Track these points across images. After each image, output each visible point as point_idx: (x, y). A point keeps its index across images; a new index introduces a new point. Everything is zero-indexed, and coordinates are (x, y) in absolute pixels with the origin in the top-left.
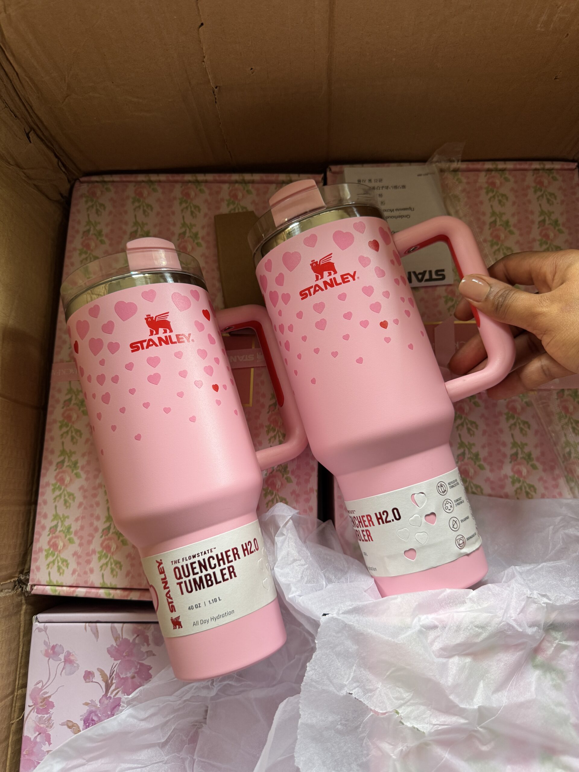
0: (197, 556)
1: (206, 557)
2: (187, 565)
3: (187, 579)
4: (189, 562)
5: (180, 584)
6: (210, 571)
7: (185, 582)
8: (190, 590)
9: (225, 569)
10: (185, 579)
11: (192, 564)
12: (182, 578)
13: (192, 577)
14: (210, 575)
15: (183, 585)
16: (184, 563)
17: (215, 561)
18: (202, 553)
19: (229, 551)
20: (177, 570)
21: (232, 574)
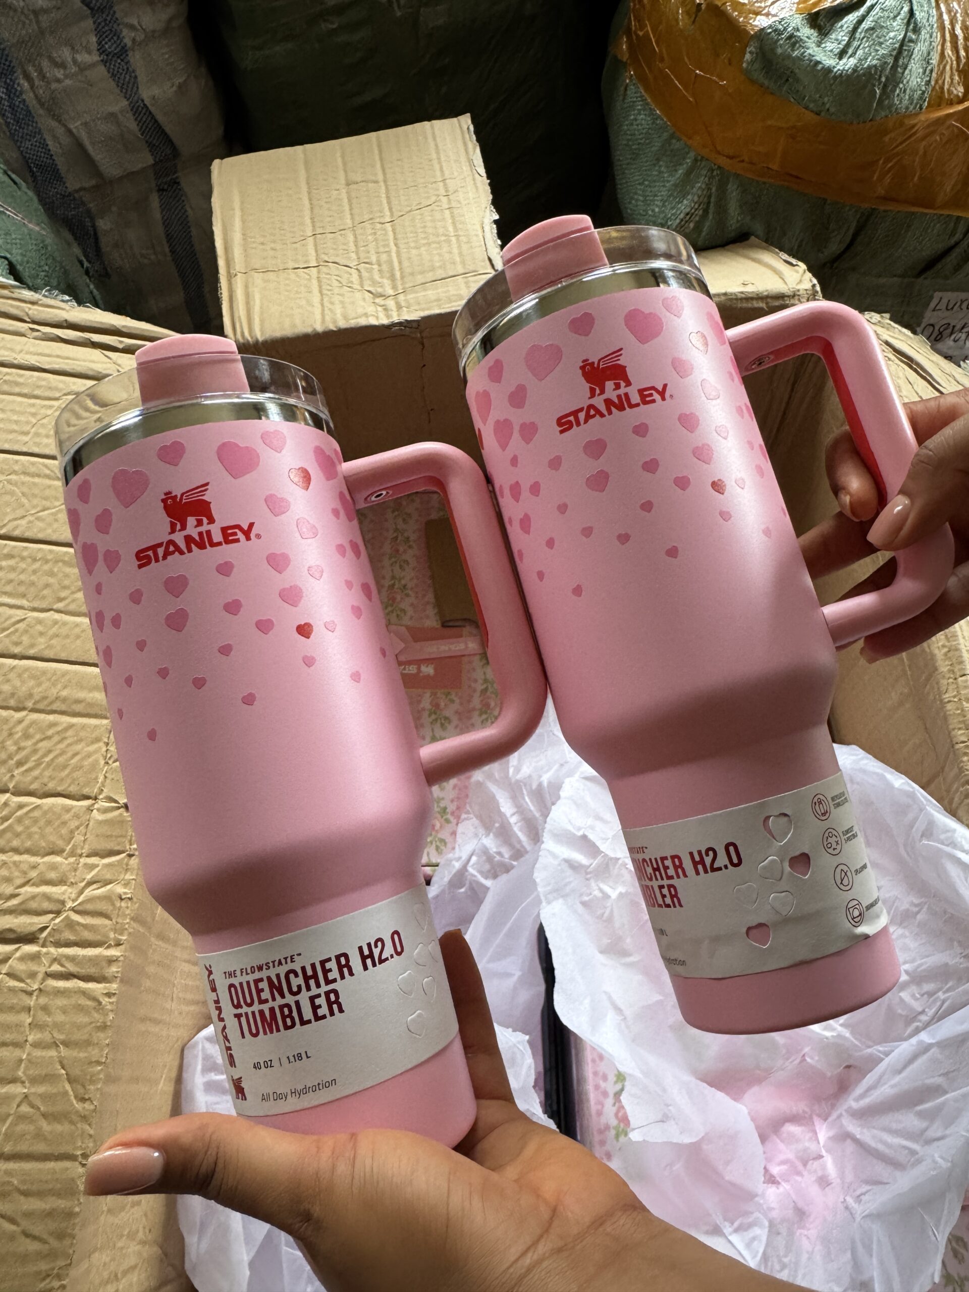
0: (265, 967)
1: (282, 970)
2: (248, 983)
3: (249, 1010)
4: (251, 978)
5: (239, 1016)
6: (290, 999)
7: (246, 1014)
8: (254, 1031)
9: (319, 996)
10: (245, 1009)
11: (257, 982)
12: (241, 1007)
13: (256, 1007)
14: (288, 1006)
15: (243, 1019)
16: (244, 979)
17: (300, 980)
18: (273, 962)
19: (329, 960)
20: (233, 989)
21: (335, 1007)
